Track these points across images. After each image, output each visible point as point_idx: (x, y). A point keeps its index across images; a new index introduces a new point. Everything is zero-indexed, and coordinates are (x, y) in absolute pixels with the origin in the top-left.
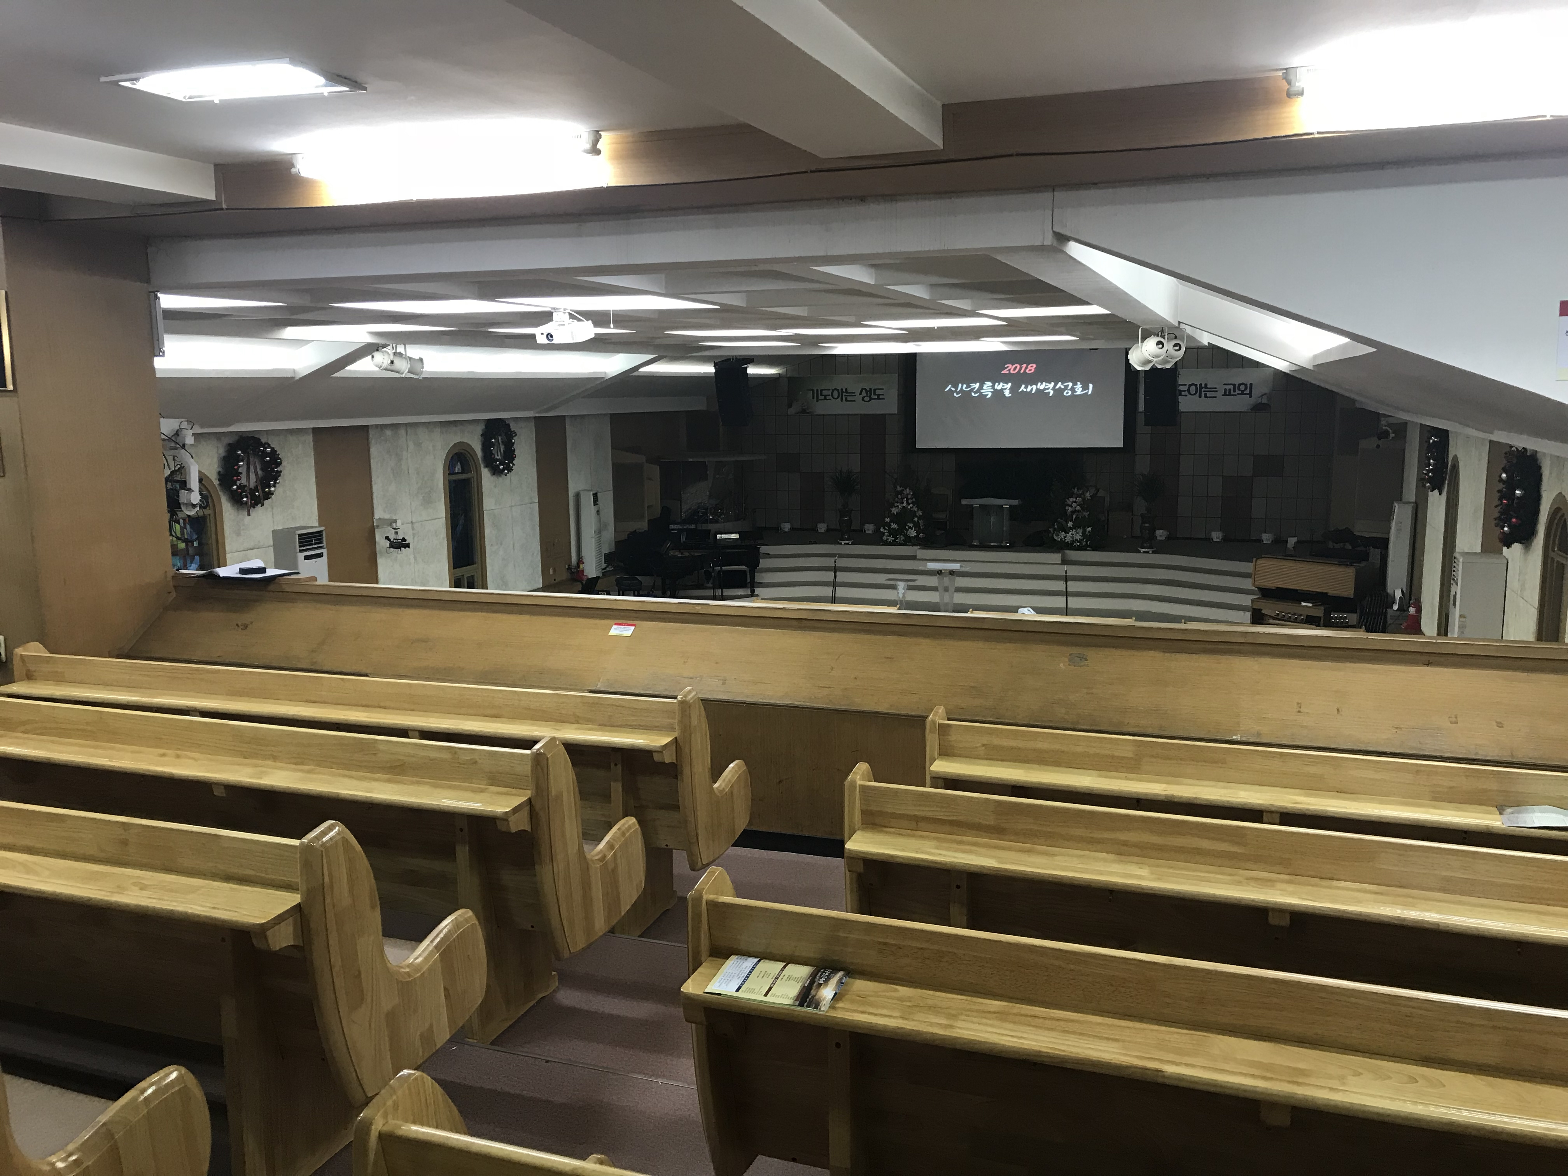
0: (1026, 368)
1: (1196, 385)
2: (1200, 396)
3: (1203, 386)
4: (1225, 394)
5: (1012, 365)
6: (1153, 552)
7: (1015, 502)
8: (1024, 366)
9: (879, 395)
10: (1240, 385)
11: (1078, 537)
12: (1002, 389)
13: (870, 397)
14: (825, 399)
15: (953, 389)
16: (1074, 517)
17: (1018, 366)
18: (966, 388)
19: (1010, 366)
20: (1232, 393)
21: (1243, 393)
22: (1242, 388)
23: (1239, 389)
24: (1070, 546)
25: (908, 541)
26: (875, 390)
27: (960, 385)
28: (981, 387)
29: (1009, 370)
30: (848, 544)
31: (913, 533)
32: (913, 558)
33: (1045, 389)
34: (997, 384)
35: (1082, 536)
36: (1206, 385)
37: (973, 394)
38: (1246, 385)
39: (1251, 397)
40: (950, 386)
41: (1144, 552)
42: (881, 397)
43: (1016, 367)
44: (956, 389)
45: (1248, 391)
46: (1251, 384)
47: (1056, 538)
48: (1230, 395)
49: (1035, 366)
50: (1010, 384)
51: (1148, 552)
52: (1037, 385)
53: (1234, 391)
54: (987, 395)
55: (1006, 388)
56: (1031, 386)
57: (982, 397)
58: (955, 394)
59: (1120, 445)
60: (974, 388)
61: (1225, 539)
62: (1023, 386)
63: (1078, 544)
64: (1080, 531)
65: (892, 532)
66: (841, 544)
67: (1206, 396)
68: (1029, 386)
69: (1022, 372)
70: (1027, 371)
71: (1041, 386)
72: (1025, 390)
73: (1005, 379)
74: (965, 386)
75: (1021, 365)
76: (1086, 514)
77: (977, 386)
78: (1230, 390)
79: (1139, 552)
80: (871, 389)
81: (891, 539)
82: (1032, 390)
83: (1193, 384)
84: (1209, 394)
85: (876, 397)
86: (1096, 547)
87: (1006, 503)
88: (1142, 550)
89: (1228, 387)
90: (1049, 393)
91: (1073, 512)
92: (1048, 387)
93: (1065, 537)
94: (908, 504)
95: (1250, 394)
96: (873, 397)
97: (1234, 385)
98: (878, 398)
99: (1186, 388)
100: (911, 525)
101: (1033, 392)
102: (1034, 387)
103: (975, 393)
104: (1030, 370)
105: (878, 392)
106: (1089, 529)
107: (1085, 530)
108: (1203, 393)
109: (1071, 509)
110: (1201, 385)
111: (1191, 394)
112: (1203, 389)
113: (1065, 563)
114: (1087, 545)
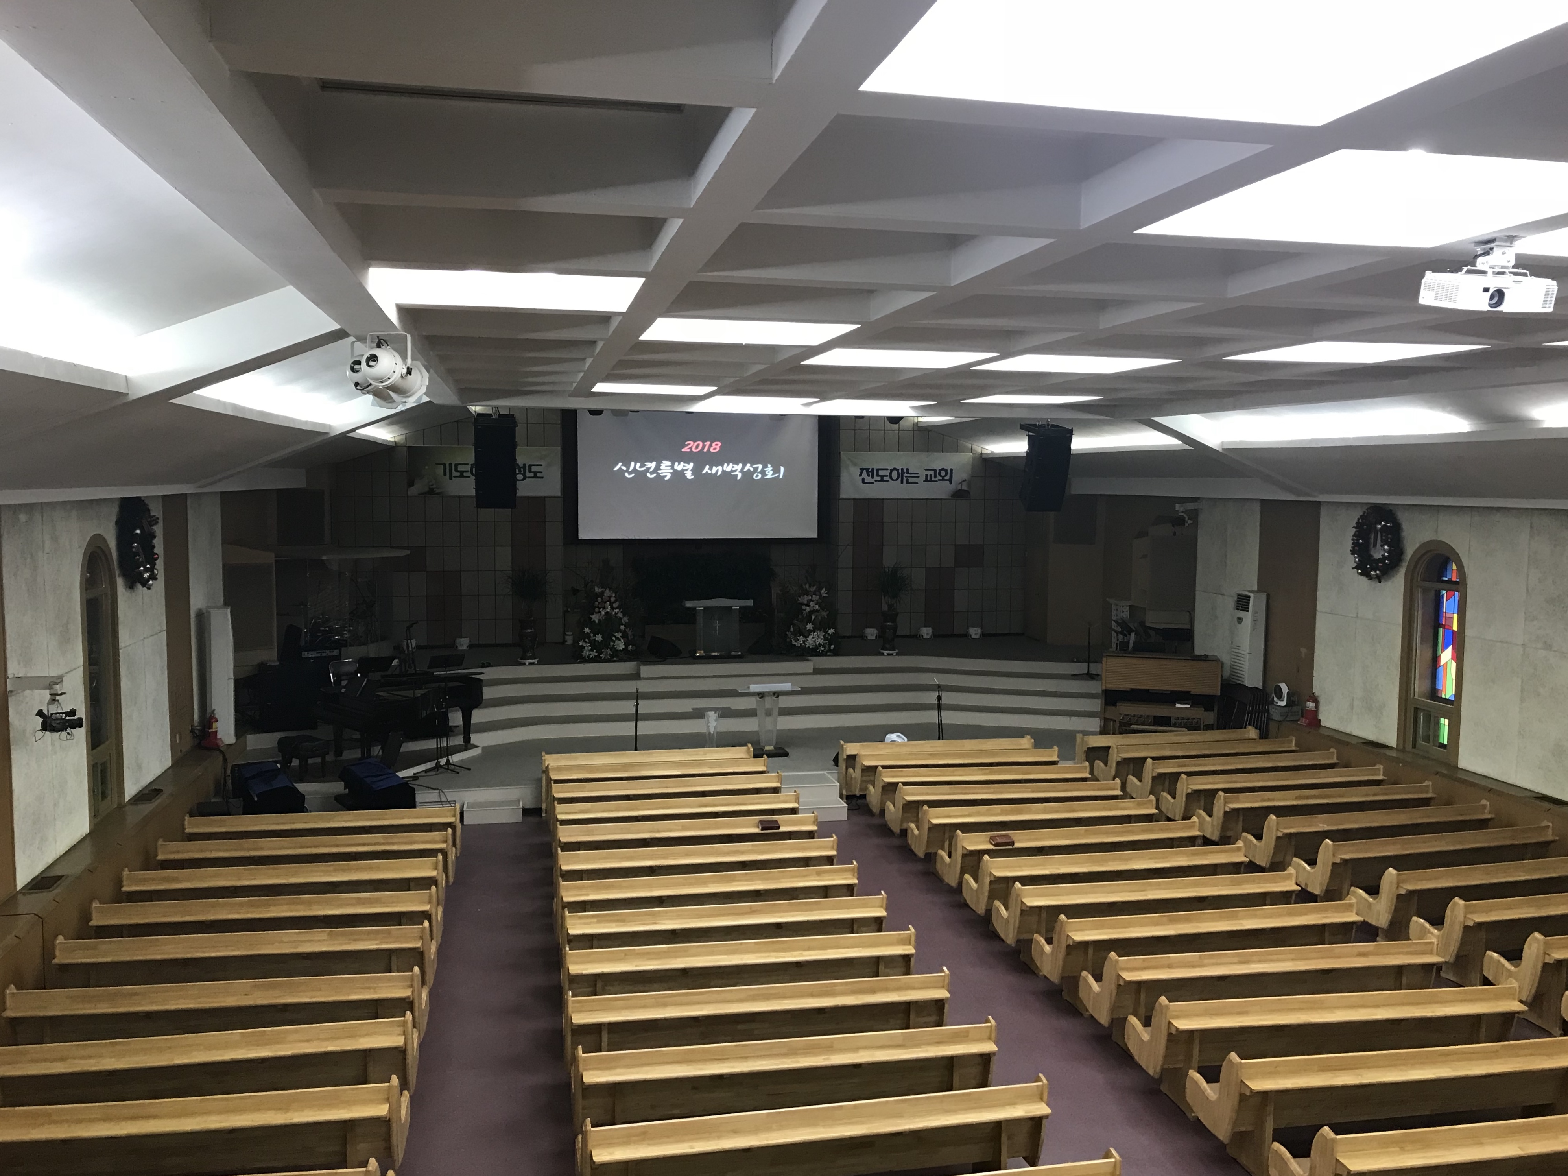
0: (710, 446)
1: (898, 470)
2: (902, 482)
3: (905, 471)
4: (926, 480)
5: (694, 442)
6: (897, 654)
7: (750, 603)
8: (708, 443)
9: (535, 473)
10: (940, 470)
11: (820, 641)
12: (683, 470)
13: (524, 474)
14: (462, 476)
15: (624, 468)
17: (701, 443)
18: (640, 467)
19: (692, 443)
20: (933, 479)
21: (943, 479)
22: (943, 473)
23: (940, 474)
24: (814, 652)
25: (617, 656)
26: (530, 466)
27: (633, 464)
28: (658, 467)
29: (691, 448)
30: (533, 664)
31: (620, 646)
32: (637, 676)
33: (732, 471)
34: (677, 464)
35: (825, 640)
36: (907, 470)
37: (648, 475)
38: (946, 471)
39: (951, 483)
40: (620, 464)
41: (888, 654)
42: (538, 475)
43: (698, 445)
44: (628, 468)
45: (947, 477)
46: (951, 470)
47: (794, 642)
48: (931, 481)
49: (720, 444)
50: (692, 465)
51: (892, 654)
52: (722, 466)
53: (935, 477)
54: (666, 476)
55: (687, 469)
56: (716, 466)
57: (660, 478)
58: (627, 475)
59: (815, 535)
60: (650, 468)
62: (707, 467)
63: (823, 649)
64: (821, 634)
65: (595, 646)
66: (524, 664)
67: (907, 482)
68: (714, 467)
69: (705, 450)
70: (711, 450)
71: (728, 468)
72: (709, 472)
73: (687, 458)
74: (638, 465)
75: (703, 442)
76: (824, 614)
77: (652, 465)
78: (931, 475)
79: (883, 654)
80: (525, 465)
81: (594, 654)
82: (717, 472)
83: (895, 469)
84: (910, 480)
85: (532, 475)
87: (736, 604)
88: (886, 652)
89: (929, 473)
90: (737, 476)
91: (811, 612)
92: (736, 469)
93: (804, 642)
94: (612, 608)
95: (950, 481)
96: (528, 474)
97: (935, 470)
98: (535, 477)
99: (887, 473)
100: (619, 635)
101: (719, 474)
102: (720, 468)
103: (652, 473)
104: (715, 449)
105: (534, 469)
106: (831, 631)
107: (826, 632)
108: (905, 479)
109: (808, 609)
110: (902, 469)
111: (893, 480)
112: (905, 475)
113: (817, 671)
114: (830, 650)
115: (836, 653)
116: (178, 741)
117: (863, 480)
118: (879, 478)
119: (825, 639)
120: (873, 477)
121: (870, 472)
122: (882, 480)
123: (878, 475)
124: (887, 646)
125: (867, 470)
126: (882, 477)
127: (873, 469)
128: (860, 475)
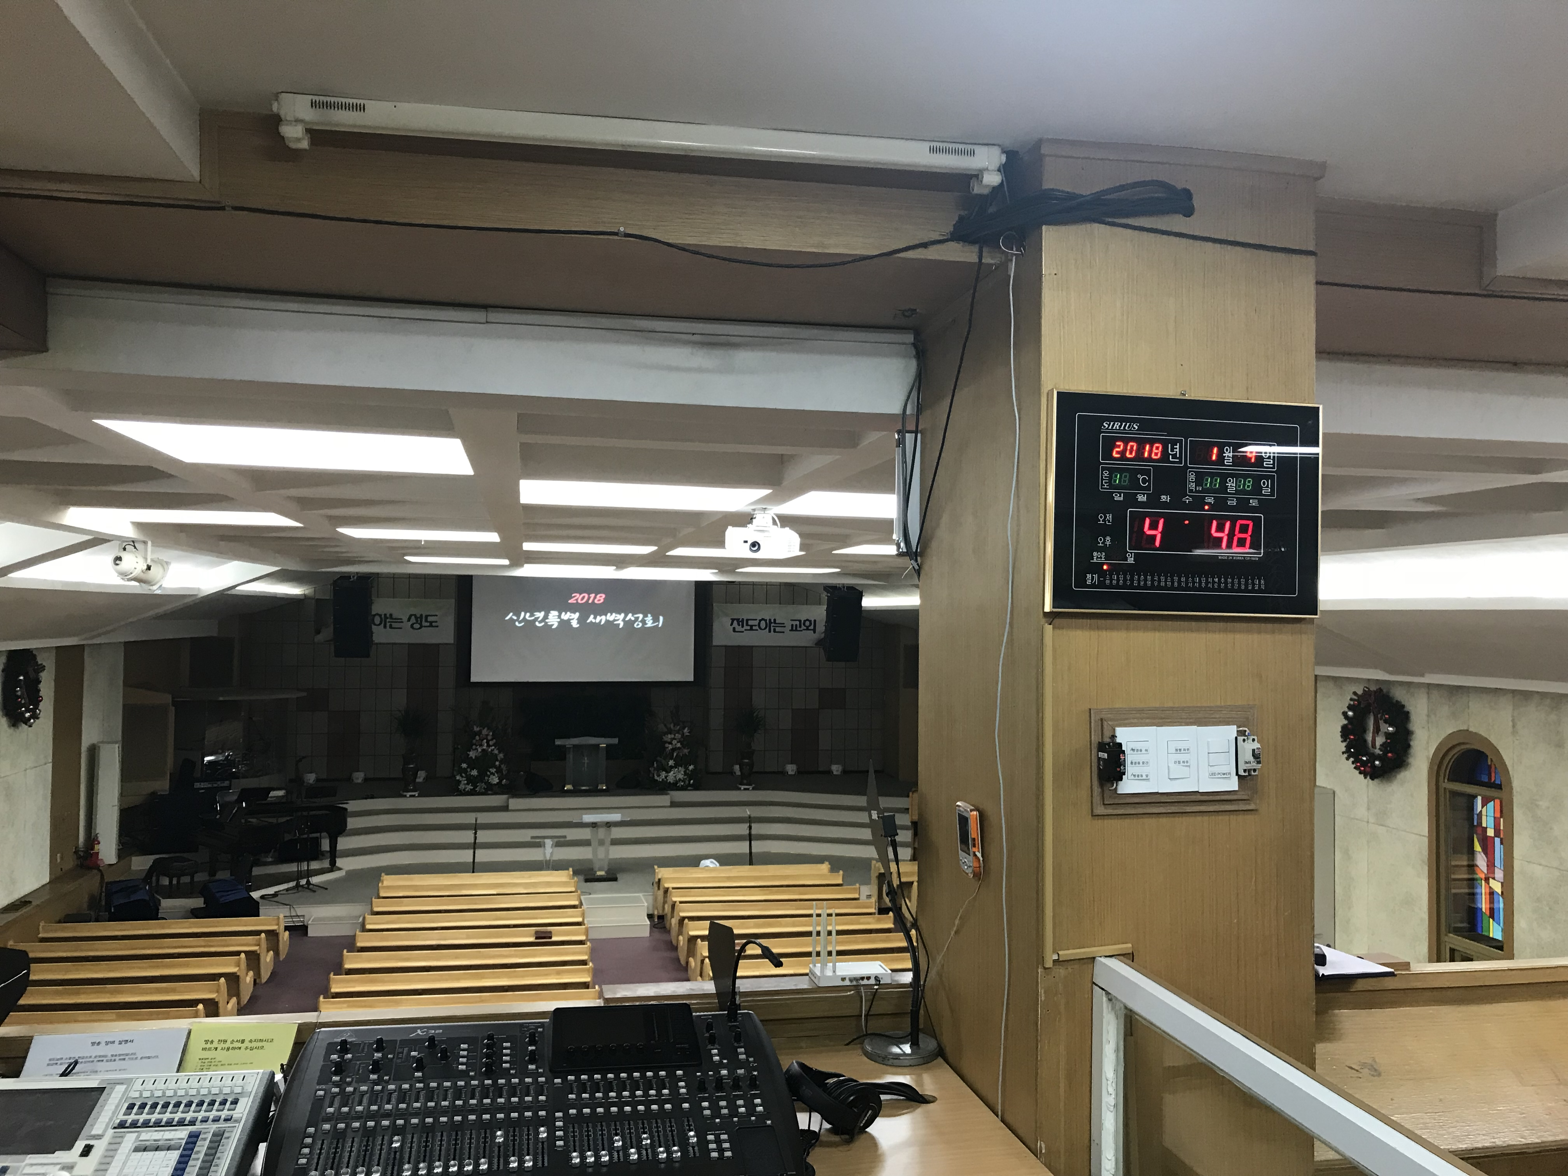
0: (595, 598)
1: (766, 620)
2: (770, 631)
3: (772, 621)
4: (792, 630)
5: (580, 594)
6: (753, 789)
7: (615, 741)
8: (593, 596)
9: (431, 623)
10: (805, 621)
11: (681, 776)
12: (569, 620)
13: (421, 624)
15: (515, 618)
16: (675, 754)
17: (586, 596)
18: (530, 616)
19: (578, 595)
20: (798, 629)
21: (807, 629)
22: (807, 623)
23: (804, 624)
24: (674, 786)
25: (490, 790)
26: (427, 616)
27: (523, 614)
28: (546, 617)
29: (577, 600)
30: (414, 796)
31: (495, 780)
32: (505, 808)
33: (615, 620)
34: (563, 613)
36: (775, 620)
37: (537, 624)
38: (810, 621)
39: (815, 632)
40: (511, 614)
41: (745, 789)
42: (434, 624)
43: (583, 598)
44: (519, 617)
45: (812, 627)
46: (815, 621)
47: (656, 777)
48: (796, 630)
49: (604, 596)
50: (577, 614)
51: (748, 789)
52: (606, 615)
53: (800, 627)
54: (553, 625)
55: (574, 618)
56: (600, 616)
57: (548, 627)
58: (517, 623)
59: (691, 678)
60: (539, 618)
61: (799, 772)
62: (592, 616)
63: (683, 784)
64: (682, 769)
65: (470, 780)
66: (405, 796)
67: (775, 631)
68: (598, 617)
69: (590, 601)
70: (596, 601)
71: (611, 617)
72: (594, 621)
73: (573, 608)
74: (528, 614)
75: (589, 594)
76: (686, 751)
77: (540, 615)
78: (796, 625)
79: (740, 789)
80: (422, 615)
81: (470, 787)
82: (601, 621)
83: (763, 619)
84: (777, 629)
85: (428, 624)
86: (697, 787)
87: (603, 742)
88: (743, 787)
89: (794, 623)
90: (619, 624)
91: (673, 750)
92: (619, 618)
93: (666, 777)
94: (489, 746)
95: (814, 630)
96: (424, 624)
97: (800, 621)
98: (431, 626)
99: (756, 623)
100: (493, 770)
101: (602, 623)
102: (603, 618)
103: (540, 622)
104: (599, 600)
105: (430, 619)
106: (691, 767)
107: (687, 769)
108: (772, 628)
109: (670, 747)
110: (770, 620)
111: (761, 629)
112: (772, 625)
113: (674, 804)
114: (689, 785)
115: (696, 787)
116: (59, 860)
117: (734, 628)
118: (749, 628)
119: (685, 774)
120: (743, 627)
121: (740, 622)
122: (751, 629)
123: (747, 625)
124: (745, 782)
125: (738, 620)
126: (751, 626)
127: (743, 619)
128: (732, 624)
